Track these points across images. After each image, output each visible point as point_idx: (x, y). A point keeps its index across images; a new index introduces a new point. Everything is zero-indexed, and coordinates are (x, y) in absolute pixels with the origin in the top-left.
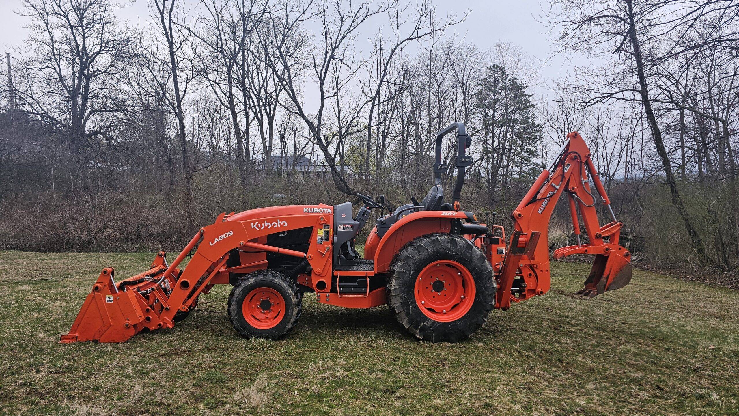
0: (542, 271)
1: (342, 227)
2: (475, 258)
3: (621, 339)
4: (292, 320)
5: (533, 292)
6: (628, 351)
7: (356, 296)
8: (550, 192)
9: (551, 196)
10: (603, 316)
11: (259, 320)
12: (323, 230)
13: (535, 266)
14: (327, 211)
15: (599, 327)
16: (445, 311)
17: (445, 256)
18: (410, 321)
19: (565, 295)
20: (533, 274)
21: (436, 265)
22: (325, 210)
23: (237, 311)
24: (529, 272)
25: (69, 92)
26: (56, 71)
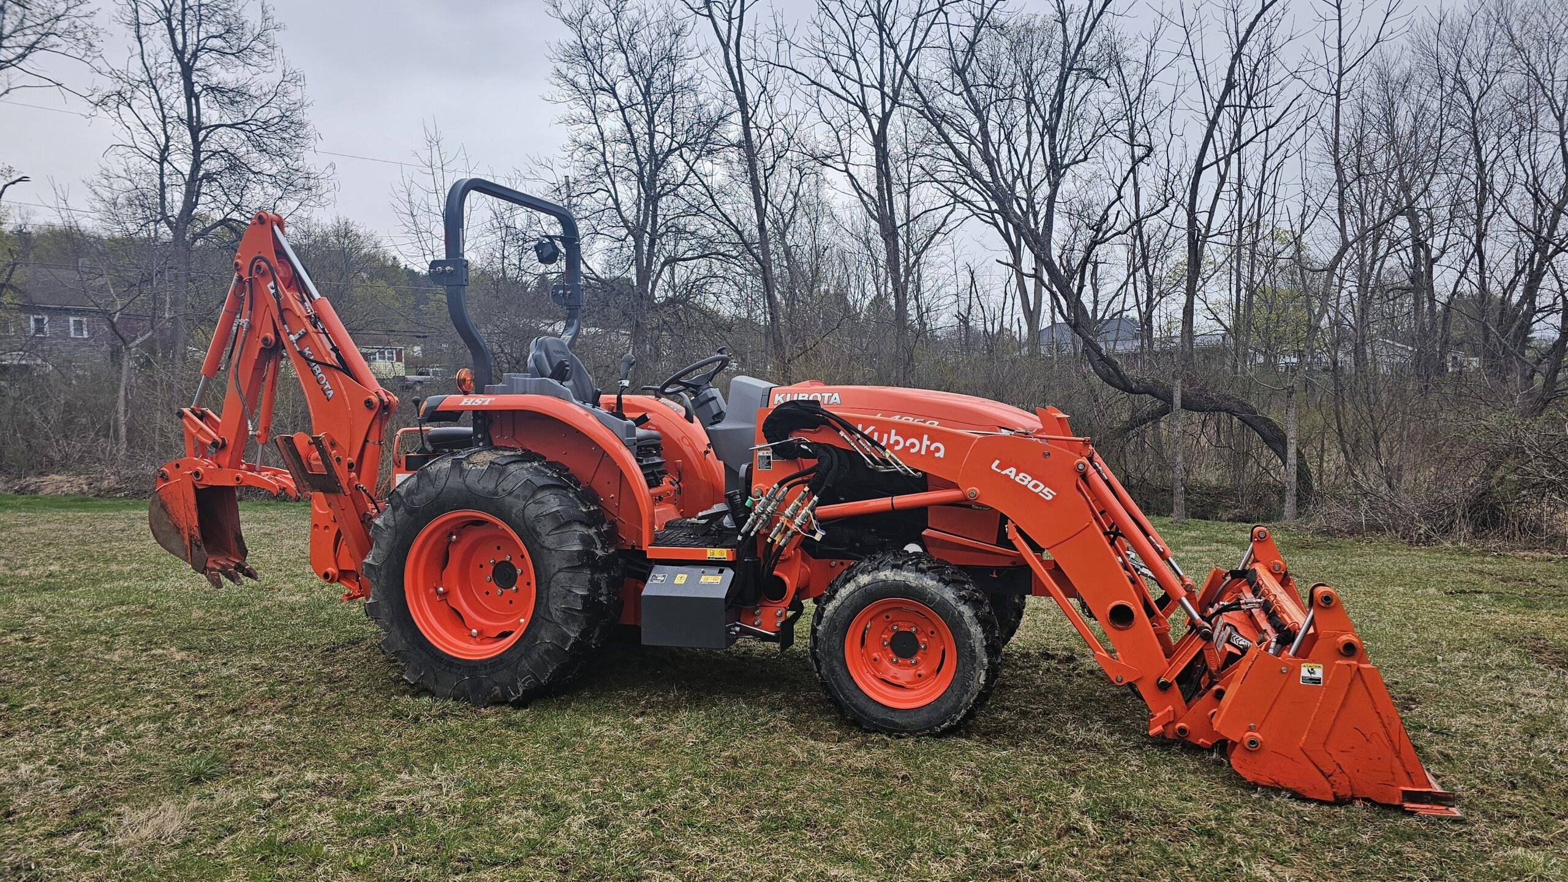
25: (629, 229)
26: (611, 195)
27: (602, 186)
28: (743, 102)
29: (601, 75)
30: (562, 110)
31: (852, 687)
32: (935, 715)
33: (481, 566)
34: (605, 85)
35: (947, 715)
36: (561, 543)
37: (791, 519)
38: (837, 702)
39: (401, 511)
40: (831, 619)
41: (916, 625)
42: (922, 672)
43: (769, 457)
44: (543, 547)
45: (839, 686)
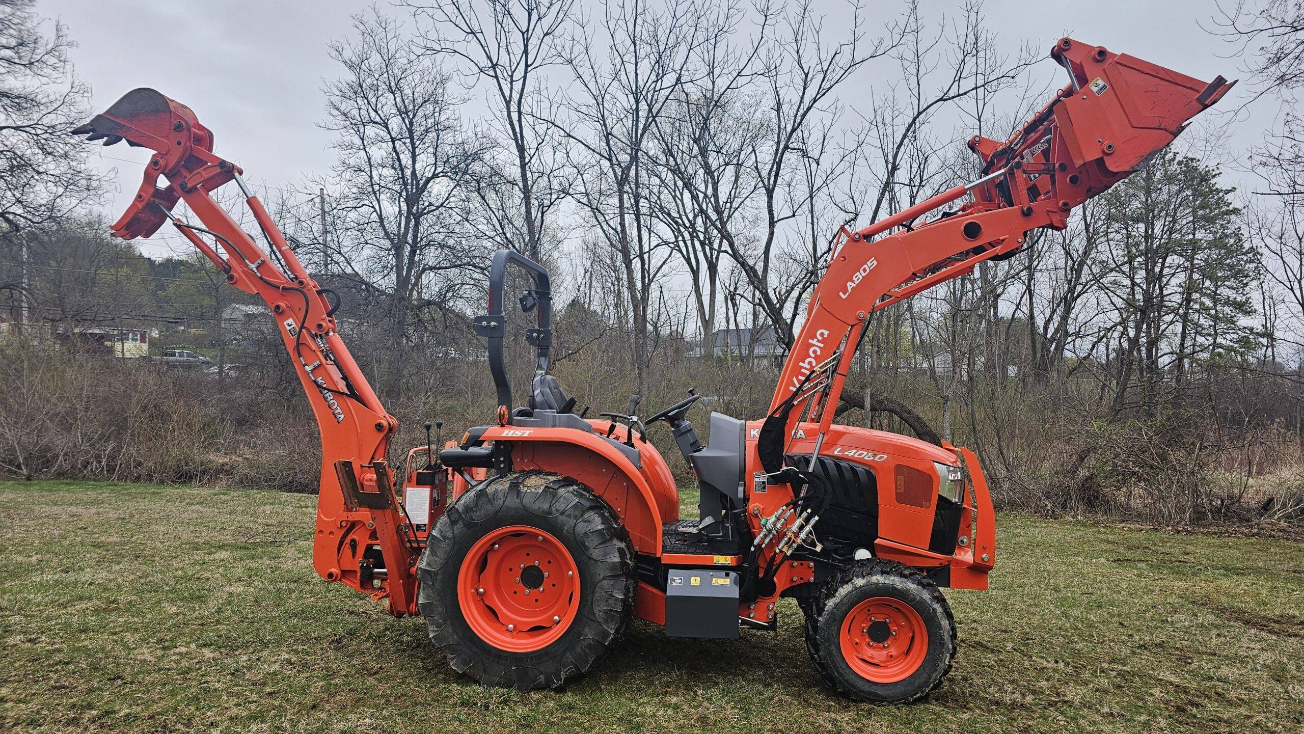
25: (391, 240)
26: (375, 211)
27: (367, 203)
28: (521, 149)
29: (376, 111)
30: (335, 137)
31: (844, 666)
32: (910, 688)
33: (511, 570)
34: (378, 119)
35: (920, 688)
36: (606, 555)
37: (797, 535)
38: (831, 678)
39: (460, 525)
40: (832, 613)
41: (889, 617)
42: (894, 653)
43: (764, 483)
44: (590, 558)
45: (835, 665)
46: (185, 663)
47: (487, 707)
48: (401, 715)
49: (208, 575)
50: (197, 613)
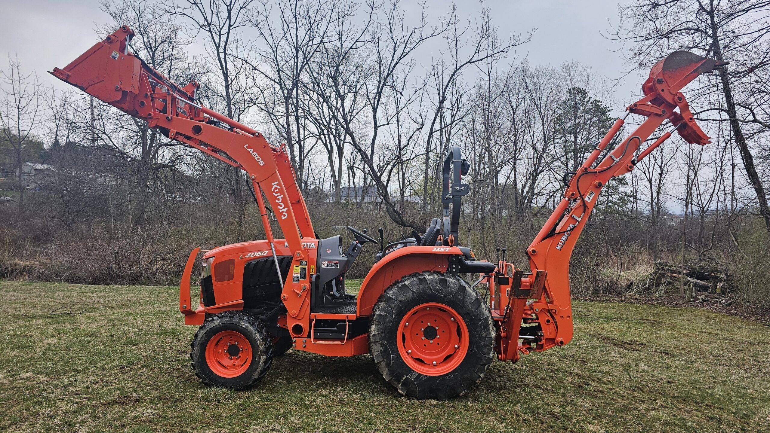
0: (562, 317)
1: (326, 263)
2: (468, 301)
3: (657, 403)
4: (259, 369)
5: (552, 341)
6: (659, 419)
7: (332, 343)
8: (571, 225)
9: (572, 230)
10: (647, 372)
11: (224, 367)
12: (300, 266)
13: (554, 311)
14: (310, 245)
15: (636, 387)
16: (435, 362)
17: (433, 298)
18: (391, 373)
19: (615, 345)
20: (551, 320)
21: (425, 308)
22: (309, 244)
23: (200, 356)
24: (547, 318)
25: (139, 126)
28: (226, 76)
46: (28, 384)
47: (219, 401)
48: (169, 407)
49: (31, 333)
50: (30, 355)
